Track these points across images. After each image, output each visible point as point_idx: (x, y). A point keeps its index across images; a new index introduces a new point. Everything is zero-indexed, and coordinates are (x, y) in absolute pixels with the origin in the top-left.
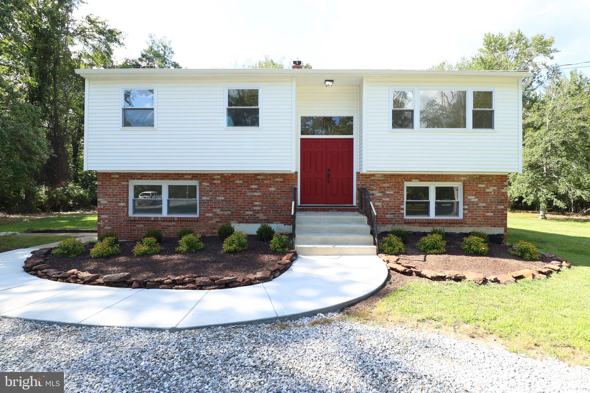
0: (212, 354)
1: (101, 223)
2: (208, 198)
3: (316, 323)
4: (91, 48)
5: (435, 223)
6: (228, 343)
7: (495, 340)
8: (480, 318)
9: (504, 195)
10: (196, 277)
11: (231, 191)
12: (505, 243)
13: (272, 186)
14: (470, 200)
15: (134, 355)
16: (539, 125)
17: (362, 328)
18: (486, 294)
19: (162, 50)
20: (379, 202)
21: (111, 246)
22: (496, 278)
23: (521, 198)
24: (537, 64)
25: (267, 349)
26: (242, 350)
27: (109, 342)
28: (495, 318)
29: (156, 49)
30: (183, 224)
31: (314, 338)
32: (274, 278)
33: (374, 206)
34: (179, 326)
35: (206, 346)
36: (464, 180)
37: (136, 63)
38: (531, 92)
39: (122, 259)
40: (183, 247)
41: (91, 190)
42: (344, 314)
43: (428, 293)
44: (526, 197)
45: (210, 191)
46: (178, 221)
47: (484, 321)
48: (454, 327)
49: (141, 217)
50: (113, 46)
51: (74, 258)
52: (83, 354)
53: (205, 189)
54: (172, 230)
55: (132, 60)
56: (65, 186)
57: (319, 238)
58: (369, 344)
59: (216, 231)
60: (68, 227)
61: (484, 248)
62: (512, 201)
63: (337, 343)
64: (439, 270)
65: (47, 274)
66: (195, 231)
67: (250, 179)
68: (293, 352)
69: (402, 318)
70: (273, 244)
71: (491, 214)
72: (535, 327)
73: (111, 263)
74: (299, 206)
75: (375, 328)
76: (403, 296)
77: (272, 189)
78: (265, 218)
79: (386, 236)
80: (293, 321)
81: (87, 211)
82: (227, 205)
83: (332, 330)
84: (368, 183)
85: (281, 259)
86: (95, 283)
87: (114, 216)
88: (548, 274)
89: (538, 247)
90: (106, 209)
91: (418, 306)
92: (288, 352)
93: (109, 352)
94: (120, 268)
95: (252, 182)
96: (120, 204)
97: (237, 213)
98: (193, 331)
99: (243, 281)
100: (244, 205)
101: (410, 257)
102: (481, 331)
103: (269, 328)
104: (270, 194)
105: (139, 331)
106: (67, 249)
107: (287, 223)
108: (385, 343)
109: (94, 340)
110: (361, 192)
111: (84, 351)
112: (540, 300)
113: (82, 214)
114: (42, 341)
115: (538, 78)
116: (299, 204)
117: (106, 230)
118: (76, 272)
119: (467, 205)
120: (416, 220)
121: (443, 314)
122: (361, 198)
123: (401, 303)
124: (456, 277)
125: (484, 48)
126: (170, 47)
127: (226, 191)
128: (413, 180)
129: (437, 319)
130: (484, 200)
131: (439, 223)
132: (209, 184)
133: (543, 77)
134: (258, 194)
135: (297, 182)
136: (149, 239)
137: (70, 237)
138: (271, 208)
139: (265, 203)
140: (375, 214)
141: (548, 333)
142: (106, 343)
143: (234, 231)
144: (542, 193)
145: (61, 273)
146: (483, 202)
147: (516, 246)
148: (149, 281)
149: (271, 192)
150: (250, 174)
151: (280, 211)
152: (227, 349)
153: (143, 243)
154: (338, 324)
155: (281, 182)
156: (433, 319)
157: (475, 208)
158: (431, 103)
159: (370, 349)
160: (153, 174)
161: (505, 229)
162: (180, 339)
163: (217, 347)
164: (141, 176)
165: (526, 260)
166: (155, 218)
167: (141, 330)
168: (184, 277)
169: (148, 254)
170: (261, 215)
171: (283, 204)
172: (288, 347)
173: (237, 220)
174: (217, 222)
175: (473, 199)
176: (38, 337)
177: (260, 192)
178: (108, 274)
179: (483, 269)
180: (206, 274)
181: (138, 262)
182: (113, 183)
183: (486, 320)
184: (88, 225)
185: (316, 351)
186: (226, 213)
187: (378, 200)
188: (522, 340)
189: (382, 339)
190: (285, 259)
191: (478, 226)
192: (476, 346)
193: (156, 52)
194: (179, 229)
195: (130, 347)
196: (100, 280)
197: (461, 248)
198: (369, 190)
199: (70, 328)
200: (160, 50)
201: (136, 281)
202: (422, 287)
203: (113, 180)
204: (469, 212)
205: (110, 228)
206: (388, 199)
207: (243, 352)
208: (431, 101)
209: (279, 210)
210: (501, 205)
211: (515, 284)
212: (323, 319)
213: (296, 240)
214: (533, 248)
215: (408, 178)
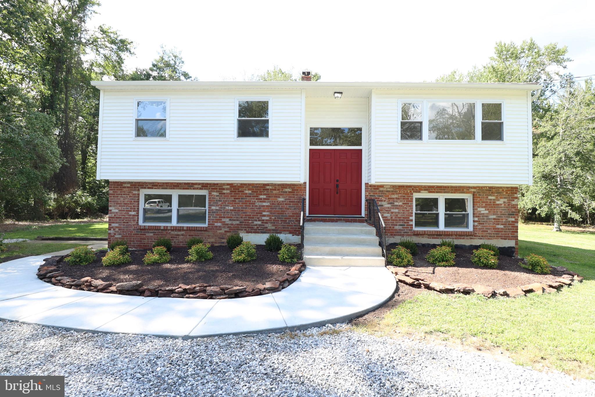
0: (224, 361)
1: (112, 231)
2: (217, 208)
3: (325, 333)
4: (102, 57)
5: (445, 235)
6: (239, 351)
7: (502, 353)
8: (487, 331)
9: (515, 207)
10: (206, 287)
11: (240, 201)
12: (516, 256)
13: (281, 196)
14: (480, 212)
15: (150, 361)
16: (552, 135)
17: (370, 339)
18: (494, 307)
19: (172, 59)
20: (388, 213)
21: (122, 254)
22: (506, 292)
23: (534, 210)
24: (550, 73)
25: (277, 357)
26: (253, 358)
27: (125, 348)
28: (503, 331)
29: (166, 59)
30: (192, 233)
31: (323, 348)
32: (283, 288)
33: (383, 217)
34: (192, 334)
35: (218, 353)
36: (474, 192)
37: (147, 72)
38: (544, 101)
39: (133, 267)
40: (193, 257)
41: (98, 198)
42: (353, 325)
43: (436, 306)
44: (540, 208)
45: (220, 201)
46: (187, 230)
47: (491, 334)
48: (461, 339)
49: (151, 226)
50: (124, 55)
51: (86, 266)
52: (101, 359)
53: (215, 198)
54: (181, 240)
55: (143, 70)
56: (74, 193)
57: (327, 249)
58: (377, 354)
59: (225, 241)
60: (77, 235)
61: (493, 261)
62: (525, 212)
63: (345, 354)
64: (448, 283)
65: (61, 281)
66: (204, 240)
67: (259, 190)
68: (303, 361)
69: (410, 330)
70: (282, 254)
71: (502, 227)
72: (543, 340)
73: (122, 272)
74: (307, 217)
75: (383, 339)
76: (411, 308)
77: (281, 199)
78: (273, 228)
79: (395, 248)
80: (302, 331)
81: (94, 218)
82: (236, 215)
83: (340, 340)
84: (377, 194)
85: (290, 270)
86: (108, 291)
87: (124, 225)
88: (558, 288)
89: (550, 261)
90: (117, 218)
91: (426, 319)
92: (298, 361)
93: (126, 357)
94: (131, 276)
95: (261, 192)
96: (130, 213)
97: (246, 223)
98: (205, 339)
99: (252, 291)
100: (253, 215)
101: (419, 269)
102: (488, 344)
103: (278, 338)
104: (278, 204)
105: (154, 338)
106: (79, 257)
107: (295, 233)
108: (392, 354)
109: (111, 346)
110: (370, 203)
111: (101, 356)
112: (549, 314)
113: (89, 221)
114: (61, 346)
115: (551, 87)
116: (307, 214)
117: (117, 238)
118: (90, 280)
119: (476, 217)
120: (425, 231)
121: (451, 327)
122: (370, 210)
123: (409, 315)
124: (464, 290)
125: (495, 56)
126: (180, 57)
127: (235, 201)
128: (422, 191)
129: (445, 332)
130: (494, 212)
131: (449, 235)
132: (218, 194)
133: (556, 86)
134: (267, 204)
135: (306, 193)
136: (159, 248)
137: (80, 245)
138: (279, 218)
139: (274, 213)
140: (384, 226)
141: (555, 347)
142: (123, 349)
143: (242, 241)
144: (556, 204)
145: (75, 281)
146: (494, 214)
147: (527, 259)
148: (161, 290)
149: (280, 202)
150: (259, 184)
151: (289, 221)
152: (239, 357)
153: (153, 253)
154: (346, 335)
155: (289, 192)
156: (441, 332)
157: (485, 220)
158: (442, 112)
159: (378, 359)
160: (163, 183)
161: (516, 242)
162: (193, 346)
163: (229, 355)
164: (152, 186)
165: (537, 273)
166: (164, 227)
167: (155, 337)
168: (195, 286)
169: (158, 263)
170: (270, 225)
171: (291, 214)
172: (297, 356)
173: (246, 230)
174: (225, 231)
175: (483, 211)
176: (57, 343)
177: (269, 202)
178: (120, 282)
179: (492, 282)
180: (216, 283)
181: (148, 271)
182: (124, 192)
183: (493, 333)
184: (96, 233)
185: (325, 360)
186: (234, 223)
187: (386, 211)
188: (528, 353)
189: (390, 350)
190: (294, 270)
191: (489, 239)
192: (483, 358)
193: (167, 62)
194: (188, 239)
195: (145, 353)
196: (113, 288)
197: (471, 261)
198: (377, 201)
199: (86, 335)
200: (171, 60)
201: (148, 289)
202: (430, 300)
203: (125, 189)
204: (479, 224)
205: (120, 236)
206: (397, 210)
207: (255, 360)
208: (441, 110)
209: (287, 220)
210: (512, 217)
211: (524, 298)
212: (332, 330)
213: (304, 250)
214: (544, 262)
215: (417, 190)
